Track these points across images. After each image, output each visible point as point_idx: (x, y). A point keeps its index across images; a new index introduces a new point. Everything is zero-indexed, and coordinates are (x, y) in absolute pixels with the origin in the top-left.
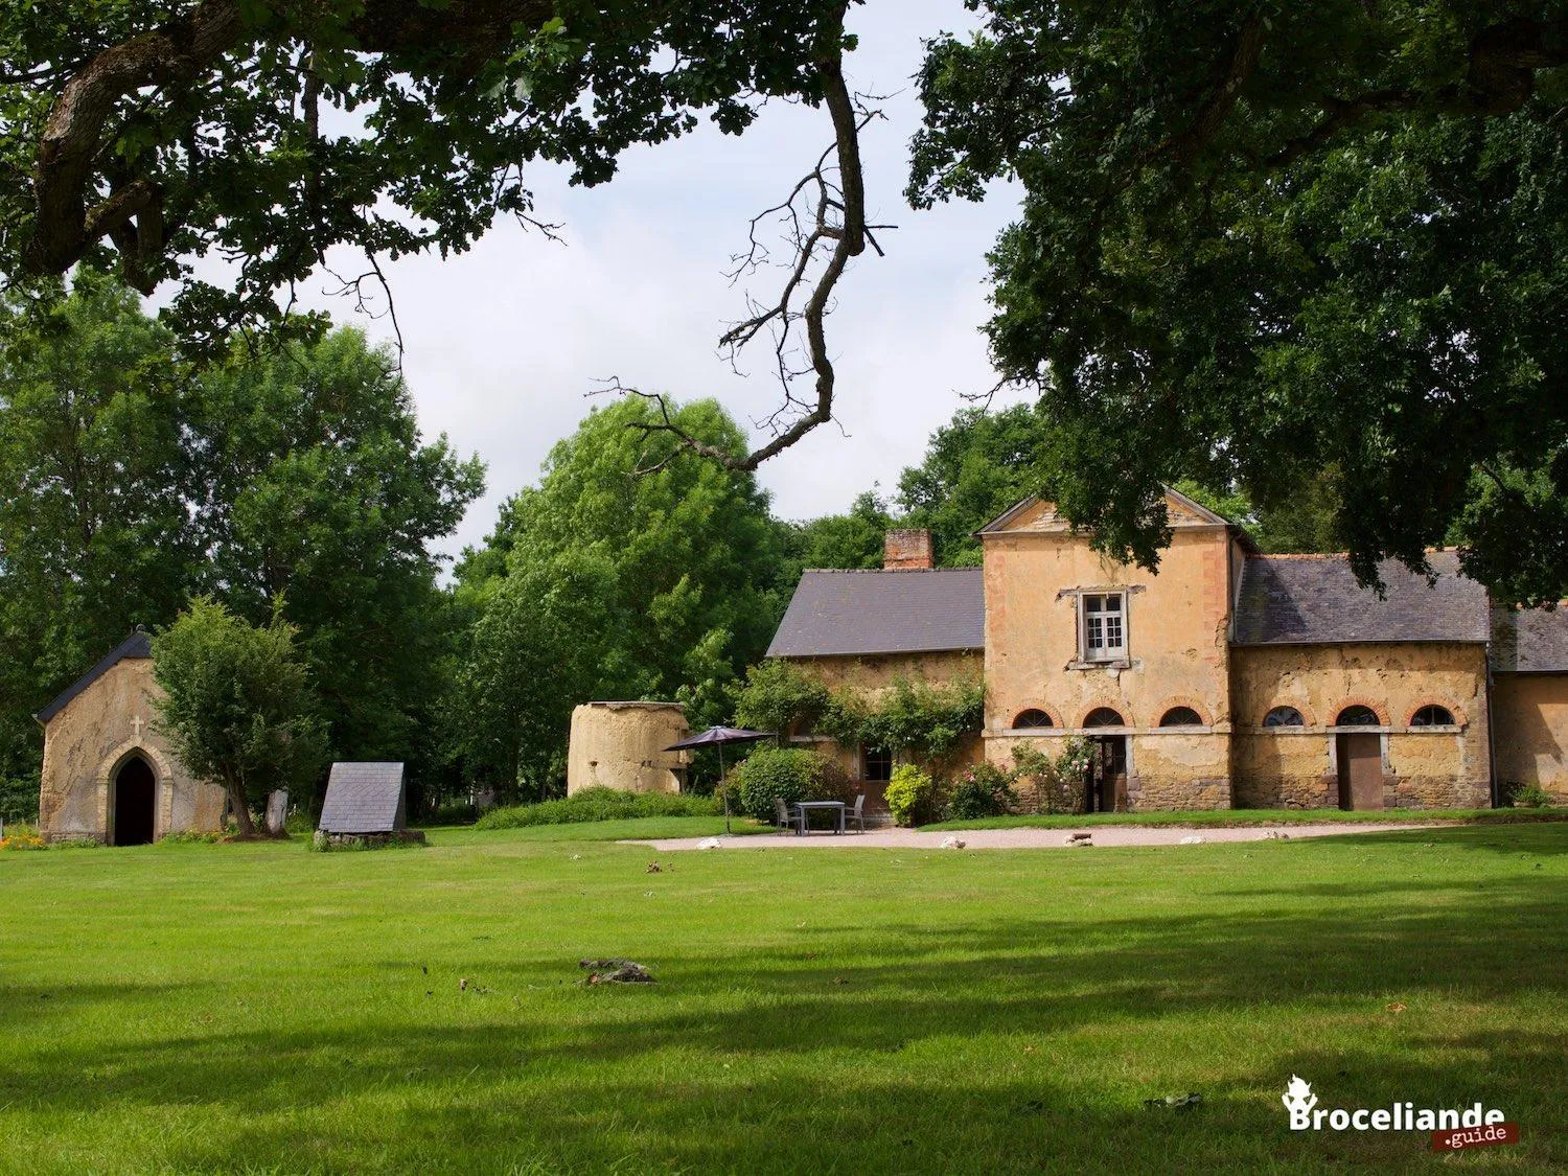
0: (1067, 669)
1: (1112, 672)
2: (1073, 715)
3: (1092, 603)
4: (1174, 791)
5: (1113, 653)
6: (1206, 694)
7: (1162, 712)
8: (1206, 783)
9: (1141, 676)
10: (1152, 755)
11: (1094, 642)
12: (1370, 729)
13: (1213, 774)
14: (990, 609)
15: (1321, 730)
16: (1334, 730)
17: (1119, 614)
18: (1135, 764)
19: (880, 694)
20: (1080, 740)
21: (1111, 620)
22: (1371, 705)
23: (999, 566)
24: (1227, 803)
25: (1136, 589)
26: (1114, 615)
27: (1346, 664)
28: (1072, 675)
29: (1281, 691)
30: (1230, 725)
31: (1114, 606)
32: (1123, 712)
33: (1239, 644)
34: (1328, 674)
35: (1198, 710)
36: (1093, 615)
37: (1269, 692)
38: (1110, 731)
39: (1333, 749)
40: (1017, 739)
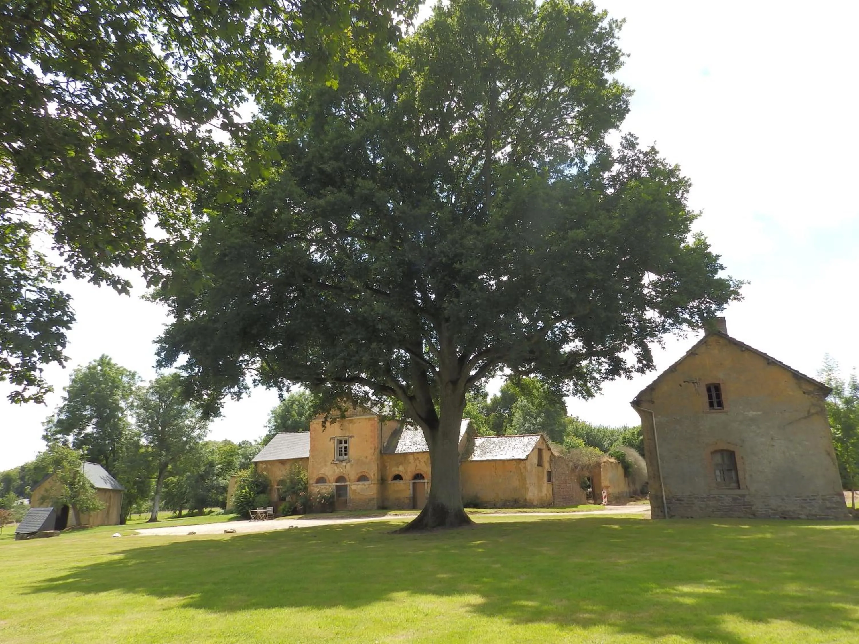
0: (332, 463)
1: (344, 464)
2: (333, 478)
3: (341, 442)
4: (360, 503)
5: (346, 457)
6: (371, 470)
7: (357, 477)
8: (370, 500)
9: (352, 465)
10: (354, 491)
11: (341, 455)
12: (422, 481)
13: (372, 497)
14: (311, 444)
15: (407, 482)
16: (412, 482)
17: (347, 445)
18: (350, 494)
19: (284, 473)
20: (334, 487)
21: (345, 447)
22: (422, 473)
23: (314, 431)
24: (376, 507)
25: (352, 437)
26: (346, 445)
27: (415, 460)
28: (332, 465)
29: (396, 469)
30: (378, 480)
31: (346, 442)
32: (347, 477)
33: (385, 454)
34: (410, 463)
35: (368, 476)
36: (341, 445)
37: (393, 469)
38: (343, 484)
39: (411, 488)
40: (317, 487)
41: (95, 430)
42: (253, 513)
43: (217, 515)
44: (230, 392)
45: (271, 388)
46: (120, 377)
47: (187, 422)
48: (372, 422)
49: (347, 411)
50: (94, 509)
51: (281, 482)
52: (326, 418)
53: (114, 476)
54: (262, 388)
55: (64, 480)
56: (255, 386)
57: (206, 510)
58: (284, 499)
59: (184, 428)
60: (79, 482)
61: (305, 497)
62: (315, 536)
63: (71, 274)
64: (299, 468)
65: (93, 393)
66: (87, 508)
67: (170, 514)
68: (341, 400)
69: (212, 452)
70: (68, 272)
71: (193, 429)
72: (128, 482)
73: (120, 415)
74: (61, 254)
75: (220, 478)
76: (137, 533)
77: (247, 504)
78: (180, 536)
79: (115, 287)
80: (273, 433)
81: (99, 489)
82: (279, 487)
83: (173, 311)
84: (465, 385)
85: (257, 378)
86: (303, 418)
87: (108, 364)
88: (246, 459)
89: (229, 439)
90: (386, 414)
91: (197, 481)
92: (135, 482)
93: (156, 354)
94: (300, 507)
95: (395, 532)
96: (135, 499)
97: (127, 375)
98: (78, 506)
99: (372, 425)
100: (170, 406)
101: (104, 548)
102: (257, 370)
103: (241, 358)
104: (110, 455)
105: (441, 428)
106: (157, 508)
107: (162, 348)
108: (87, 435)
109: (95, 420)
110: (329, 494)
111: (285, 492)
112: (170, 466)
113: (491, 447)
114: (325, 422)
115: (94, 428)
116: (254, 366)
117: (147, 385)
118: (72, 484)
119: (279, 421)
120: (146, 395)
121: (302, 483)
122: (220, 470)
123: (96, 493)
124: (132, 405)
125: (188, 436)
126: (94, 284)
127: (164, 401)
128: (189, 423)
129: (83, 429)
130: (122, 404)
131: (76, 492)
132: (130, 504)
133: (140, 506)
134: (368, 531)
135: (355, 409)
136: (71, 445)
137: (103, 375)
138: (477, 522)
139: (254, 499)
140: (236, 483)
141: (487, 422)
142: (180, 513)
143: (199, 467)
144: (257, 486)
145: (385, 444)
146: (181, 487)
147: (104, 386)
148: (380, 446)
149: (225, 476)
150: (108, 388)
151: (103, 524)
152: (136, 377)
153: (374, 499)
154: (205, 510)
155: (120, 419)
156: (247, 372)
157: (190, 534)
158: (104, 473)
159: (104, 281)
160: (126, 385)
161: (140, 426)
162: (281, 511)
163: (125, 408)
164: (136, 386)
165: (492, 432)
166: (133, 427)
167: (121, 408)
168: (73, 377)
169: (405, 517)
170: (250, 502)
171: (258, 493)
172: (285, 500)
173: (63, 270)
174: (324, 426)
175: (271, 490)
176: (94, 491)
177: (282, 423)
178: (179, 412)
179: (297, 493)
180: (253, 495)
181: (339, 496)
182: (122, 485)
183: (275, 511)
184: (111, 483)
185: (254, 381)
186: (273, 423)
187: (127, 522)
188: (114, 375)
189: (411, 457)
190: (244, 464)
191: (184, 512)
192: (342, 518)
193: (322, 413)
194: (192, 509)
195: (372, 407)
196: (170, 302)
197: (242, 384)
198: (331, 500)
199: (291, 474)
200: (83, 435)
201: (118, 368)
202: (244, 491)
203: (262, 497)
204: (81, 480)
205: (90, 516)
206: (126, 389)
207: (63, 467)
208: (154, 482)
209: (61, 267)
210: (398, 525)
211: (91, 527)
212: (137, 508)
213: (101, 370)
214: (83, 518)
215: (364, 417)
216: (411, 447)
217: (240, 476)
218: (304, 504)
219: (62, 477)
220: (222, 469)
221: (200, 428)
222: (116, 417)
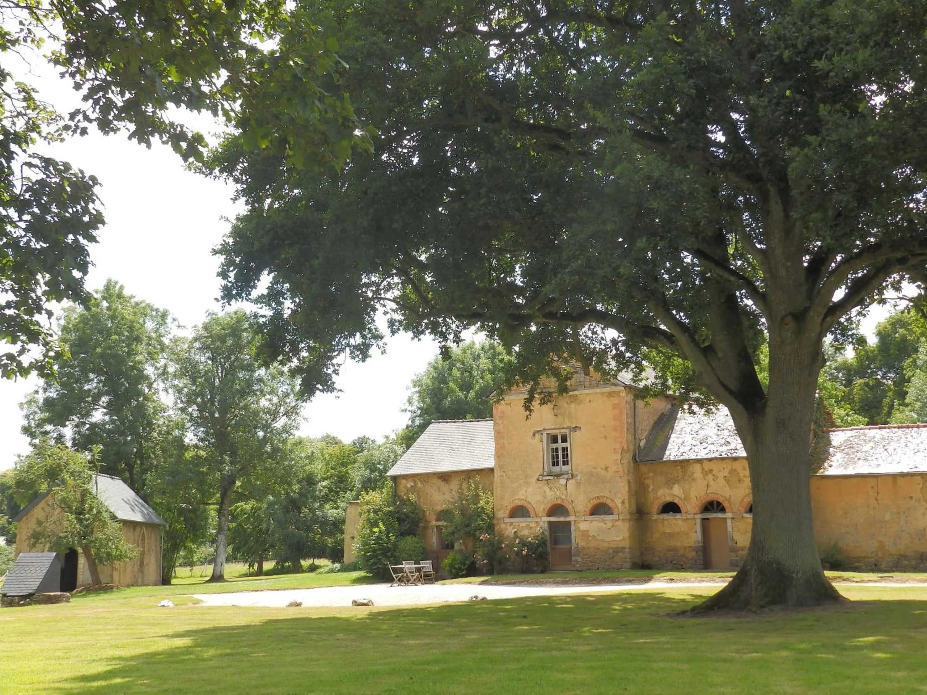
0: (538, 480)
1: (562, 481)
2: (541, 509)
3: (554, 439)
4: (597, 557)
5: (565, 468)
6: (616, 493)
7: (590, 506)
8: (617, 551)
9: (578, 484)
10: (585, 534)
11: (555, 463)
12: (720, 515)
13: (621, 546)
14: (497, 444)
15: (691, 516)
16: (700, 516)
17: (567, 445)
18: (577, 540)
19: (448, 497)
20: (546, 525)
21: (563, 449)
22: (720, 500)
23: (501, 417)
24: (628, 565)
25: (576, 429)
26: (564, 445)
27: (705, 473)
28: (541, 484)
29: (667, 491)
30: (631, 514)
31: (564, 440)
32: (569, 507)
33: (642, 461)
34: (694, 480)
35: (611, 504)
36: (555, 446)
37: (660, 492)
38: (562, 519)
39: (698, 528)
40: (511, 524)
41: (107, 418)
42: (396, 571)
43: (329, 572)
44: (348, 345)
45: (422, 336)
46: (141, 321)
47: (264, 403)
48: (616, 400)
49: (570, 378)
50: (120, 557)
51: (444, 515)
52: (531, 392)
53: (145, 498)
54: (404, 336)
55: (65, 505)
56: (393, 332)
57: (305, 563)
58: (450, 546)
59: (258, 412)
60: (91, 509)
61: (491, 543)
62: (525, 617)
63: (95, 124)
64: (476, 488)
65: (99, 350)
66: (109, 554)
67: (242, 568)
68: (560, 357)
69: (311, 458)
70: (90, 121)
71: (275, 414)
72: (169, 510)
73: (147, 390)
74: (78, 87)
75: (327, 506)
76: (197, 602)
77: (384, 555)
78: (277, 609)
79: (177, 148)
80: (417, 422)
81: (126, 523)
82: (440, 523)
83: (243, 190)
84: (823, 320)
85: (398, 317)
86: (472, 394)
87: (120, 296)
88: (372, 471)
89: (332, 434)
90: (649, 383)
91: (287, 511)
92: (181, 512)
93: (219, 275)
94: (481, 561)
95: (683, 613)
96: (183, 541)
97: (152, 316)
98: (93, 551)
99: (615, 407)
100: (231, 372)
101: (153, 625)
102: (394, 300)
103: (365, 280)
104: (135, 462)
105: (770, 412)
106: (222, 557)
107: (229, 263)
108: (94, 426)
109: (105, 399)
110: (536, 537)
111: (453, 533)
112: (238, 483)
113: (867, 448)
114: (530, 400)
115: (105, 414)
116: (389, 295)
117: (189, 334)
118: (79, 513)
119: (428, 400)
120: (189, 352)
121: (484, 516)
122: (326, 491)
123: (120, 529)
124: (165, 372)
125: (266, 427)
126: (139, 142)
127: (221, 363)
128: (267, 404)
129: (88, 414)
130: (149, 370)
131: (87, 526)
132: (175, 548)
133: (191, 552)
134: (625, 609)
135: (587, 373)
136: (69, 444)
137: (113, 318)
138: (852, 599)
139: (395, 546)
140: (361, 514)
141: (847, 398)
142: (260, 567)
143: (290, 484)
144: (400, 520)
145: (642, 444)
146: (259, 520)
147: (115, 337)
148: (632, 448)
149: (335, 502)
150: (123, 341)
151: (134, 584)
152: (169, 320)
153: (623, 548)
154: (303, 562)
155: (146, 398)
156: (378, 306)
157: (291, 605)
158: (129, 493)
159: (157, 135)
160: (153, 335)
161: (183, 410)
162: (447, 568)
163: (153, 378)
164: (171, 336)
165: (861, 418)
166: (171, 412)
167: (147, 378)
168: (63, 322)
169: (690, 585)
170: (388, 550)
171: (402, 534)
172: (452, 547)
173: (80, 117)
174: (528, 408)
175: (425, 528)
176: (116, 525)
177: (434, 403)
178: (249, 383)
179: (474, 536)
180: (393, 538)
181: (555, 541)
182: (159, 515)
183: (436, 568)
184: (142, 512)
185: (392, 323)
186: (417, 404)
187: (173, 581)
188: (131, 317)
189: (697, 468)
190: (370, 480)
191: (268, 566)
192: (565, 583)
193: (523, 383)
194: (281, 561)
195: (619, 370)
196: (237, 173)
197: (370, 330)
198: (541, 549)
199: (461, 499)
200: (88, 426)
201: (137, 304)
202: (376, 530)
203: (409, 542)
204: (94, 505)
205: (113, 569)
206: (153, 342)
207: (63, 482)
208: (212, 511)
209: (77, 112)
210: (683, 601)
211: (118, 588)
212: (185, 558)
213: (108, 309)
214: (104, 570)
215: (598, 390)
216: (696, 449)
217: (368, 503)
218: (490, 557)
219: (64, 500)
220: (330, 490)
221: (286, 414)
222: (140, 393)
